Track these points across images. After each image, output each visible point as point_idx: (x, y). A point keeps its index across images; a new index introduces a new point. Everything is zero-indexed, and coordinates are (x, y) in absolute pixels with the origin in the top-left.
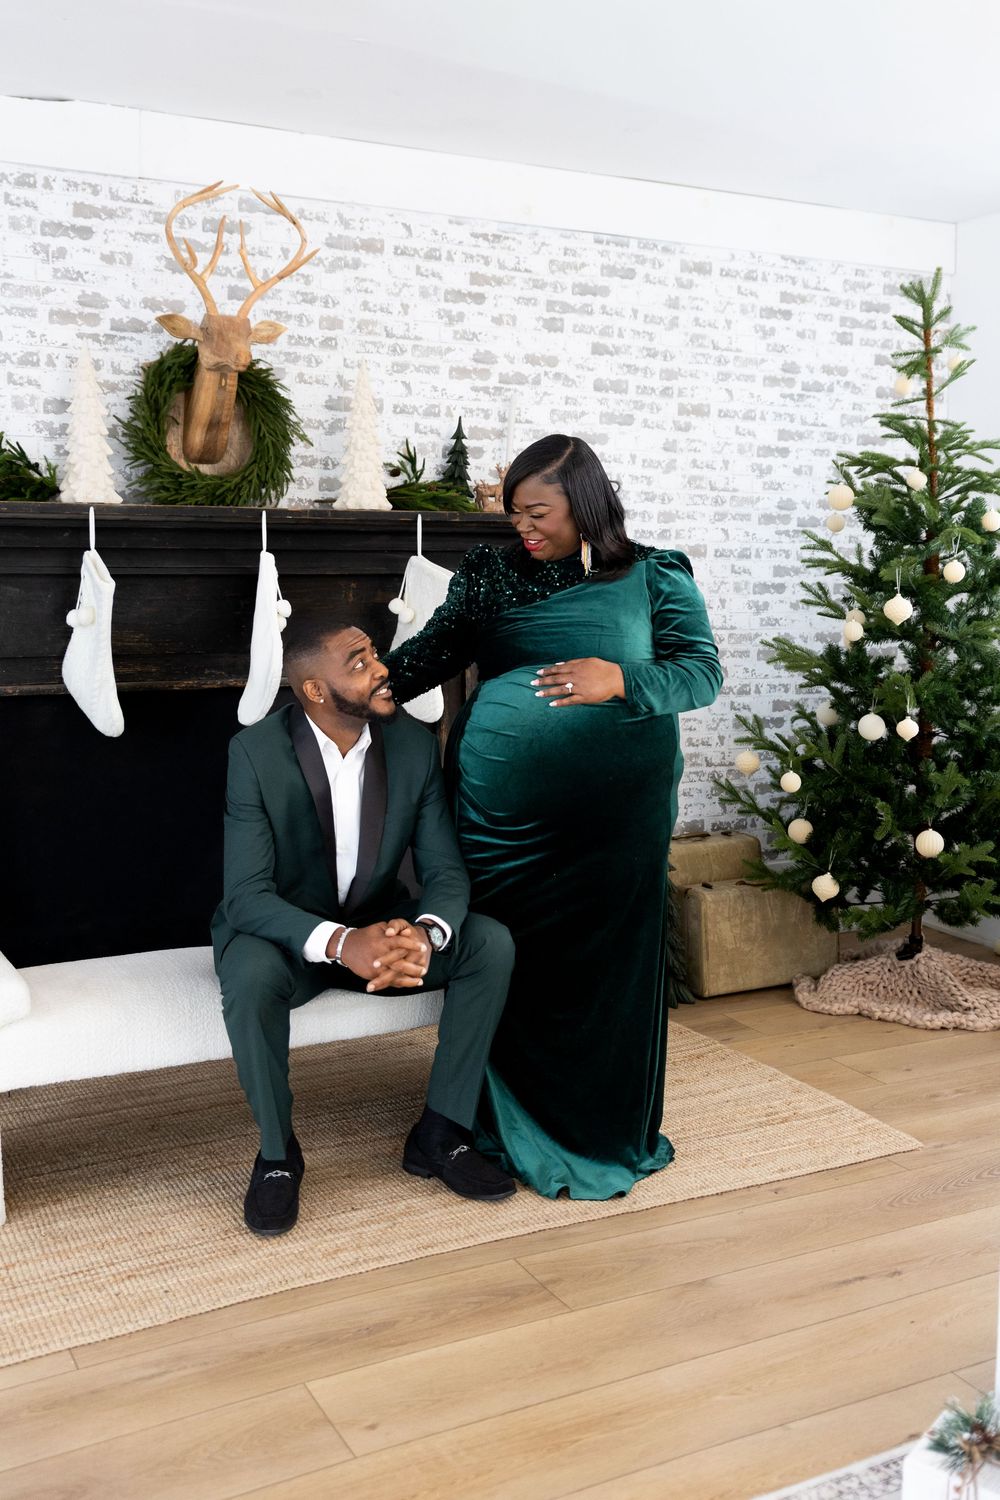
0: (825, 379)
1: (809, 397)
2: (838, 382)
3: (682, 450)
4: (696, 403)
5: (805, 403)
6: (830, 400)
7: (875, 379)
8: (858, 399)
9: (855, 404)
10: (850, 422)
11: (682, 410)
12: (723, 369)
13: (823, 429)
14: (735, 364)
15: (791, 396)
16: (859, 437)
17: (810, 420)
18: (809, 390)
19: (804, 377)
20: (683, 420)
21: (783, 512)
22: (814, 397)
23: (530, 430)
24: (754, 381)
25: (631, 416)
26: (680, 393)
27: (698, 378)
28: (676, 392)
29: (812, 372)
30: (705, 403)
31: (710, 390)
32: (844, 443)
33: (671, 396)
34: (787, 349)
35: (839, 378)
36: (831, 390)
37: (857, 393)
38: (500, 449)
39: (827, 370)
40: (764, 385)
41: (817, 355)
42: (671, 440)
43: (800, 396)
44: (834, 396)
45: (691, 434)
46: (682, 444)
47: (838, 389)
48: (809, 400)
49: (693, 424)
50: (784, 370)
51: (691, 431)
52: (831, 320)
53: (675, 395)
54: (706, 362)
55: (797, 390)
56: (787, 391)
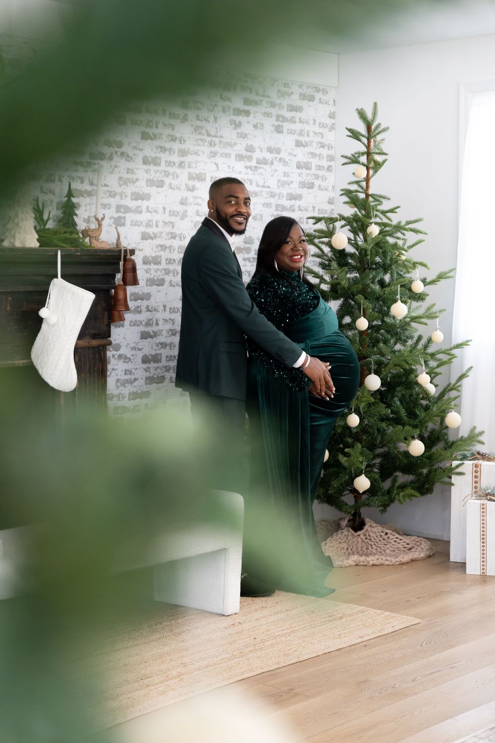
0: (269, 156)
1: (260, 168)
2: (276, 158)
3: (190, 204)
4: (198, 172)
5: (258, 172)
6: (272, 170)
7: (295, 156)
8: (286, 169)
9: (285, 173)
10: (283, 185)
11: (191, 177)
12: (213, 149)
13: (268, 190)
14: (219, 146)
15: (250, 167)
16: (288, 195)
17: (261, 184)
18: (260, 164)
19: (257, 155)
20: (191, 183)
21: (247, 246)
22: (263, 168)
23: (107, 191)
24: (230, 157)
25: (163, 181)
26: (189, 166)
27: (199, 155)
28: (187, 165)
29: (261, 151)
30: (203, 172)
31: (206, 163)
32: (279, 199)
33: (184, 167)
34: (248, 136)
35: (276, 155)
36: (272, 163)
37: (286, 166)
38: (89, 204)
39: (270, 150)
40: (236, 160)
41: (264, 140)
42: (184, 197)
43: (256, 167)
44: (274, 167)
45: (196, 193)
46: (190, 200)
47: (275, 163)
48: (260, 170)
49: (197, 186)
50: (247, 150)
51: (195, 191)
52: (271, 117)
53: (186, 167)
54: (203, 145)
55: (253, 163)
56: (248, 164)
